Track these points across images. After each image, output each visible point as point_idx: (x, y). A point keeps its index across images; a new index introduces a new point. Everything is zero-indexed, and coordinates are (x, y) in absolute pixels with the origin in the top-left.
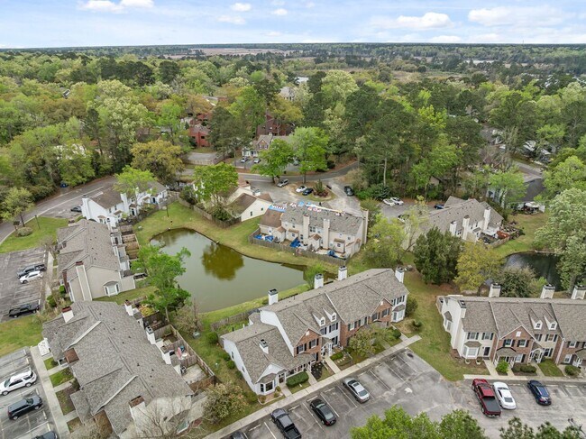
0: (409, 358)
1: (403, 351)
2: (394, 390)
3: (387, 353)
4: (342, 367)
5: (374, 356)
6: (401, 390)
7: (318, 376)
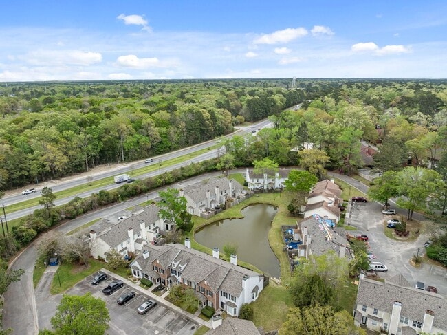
0: (191, 327)
1: (196, 323)
2: (155, 325)
3: (190, 316)
4: (167, 298)
5: (184, 310)
6: (156, 328)
7: (155, 291)
